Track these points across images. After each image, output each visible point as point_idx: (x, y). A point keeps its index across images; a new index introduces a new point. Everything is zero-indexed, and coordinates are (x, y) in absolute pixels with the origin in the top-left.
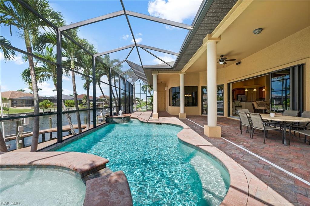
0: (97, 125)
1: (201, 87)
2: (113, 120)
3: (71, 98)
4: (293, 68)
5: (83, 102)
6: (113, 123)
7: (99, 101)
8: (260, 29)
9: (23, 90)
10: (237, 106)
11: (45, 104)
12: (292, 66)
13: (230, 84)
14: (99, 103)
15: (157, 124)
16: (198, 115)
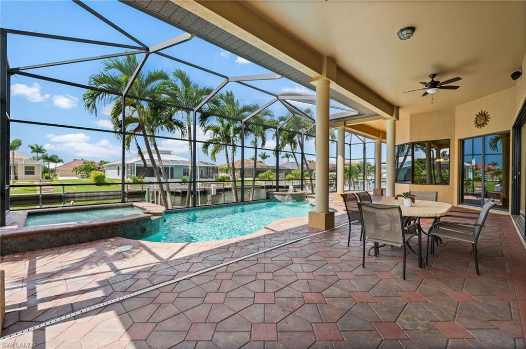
1: (459, 140)
6: (274, 201)
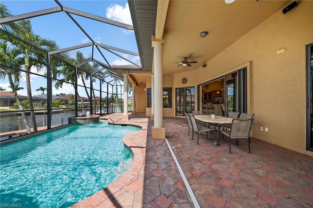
0: (52, 127)
2: (76, 121)
3: (56, 98)
4: (239, 71)
5: (69, 103)
6: (77, 125)
7: (87, 101)
8: (204, 32)
9: (2, 89)
10: (210, 107)
11: (26, 104)
12: (238, 70)
13: (200, 86)
14: (86, 104)
15: (122, 125)
16: (172, 116)
